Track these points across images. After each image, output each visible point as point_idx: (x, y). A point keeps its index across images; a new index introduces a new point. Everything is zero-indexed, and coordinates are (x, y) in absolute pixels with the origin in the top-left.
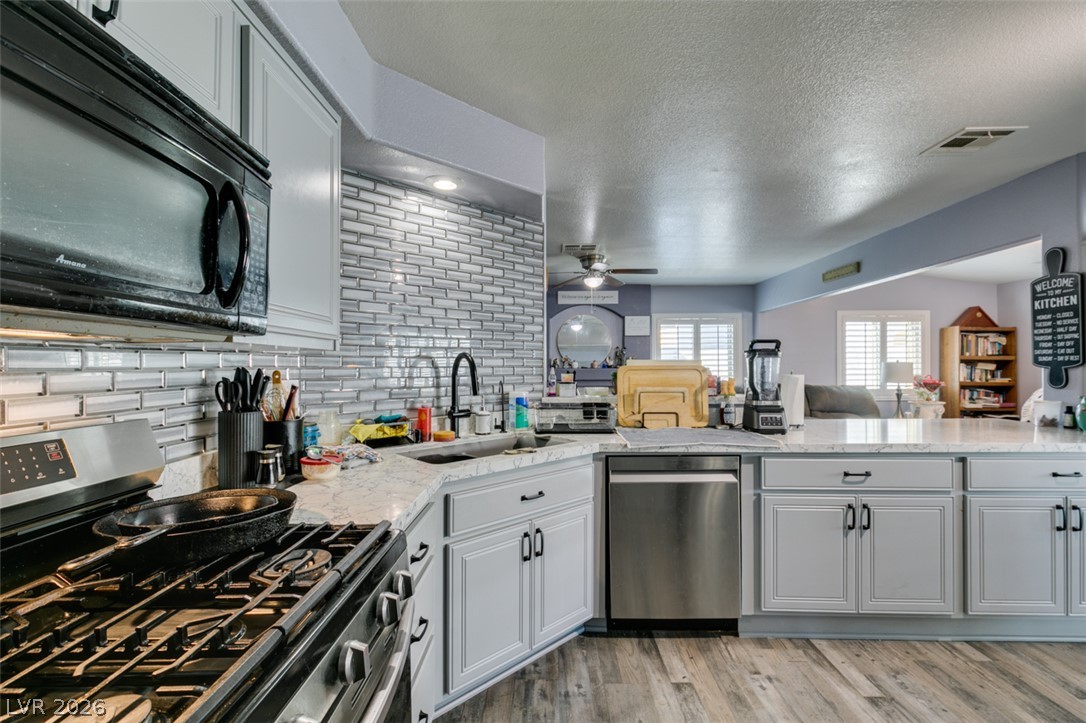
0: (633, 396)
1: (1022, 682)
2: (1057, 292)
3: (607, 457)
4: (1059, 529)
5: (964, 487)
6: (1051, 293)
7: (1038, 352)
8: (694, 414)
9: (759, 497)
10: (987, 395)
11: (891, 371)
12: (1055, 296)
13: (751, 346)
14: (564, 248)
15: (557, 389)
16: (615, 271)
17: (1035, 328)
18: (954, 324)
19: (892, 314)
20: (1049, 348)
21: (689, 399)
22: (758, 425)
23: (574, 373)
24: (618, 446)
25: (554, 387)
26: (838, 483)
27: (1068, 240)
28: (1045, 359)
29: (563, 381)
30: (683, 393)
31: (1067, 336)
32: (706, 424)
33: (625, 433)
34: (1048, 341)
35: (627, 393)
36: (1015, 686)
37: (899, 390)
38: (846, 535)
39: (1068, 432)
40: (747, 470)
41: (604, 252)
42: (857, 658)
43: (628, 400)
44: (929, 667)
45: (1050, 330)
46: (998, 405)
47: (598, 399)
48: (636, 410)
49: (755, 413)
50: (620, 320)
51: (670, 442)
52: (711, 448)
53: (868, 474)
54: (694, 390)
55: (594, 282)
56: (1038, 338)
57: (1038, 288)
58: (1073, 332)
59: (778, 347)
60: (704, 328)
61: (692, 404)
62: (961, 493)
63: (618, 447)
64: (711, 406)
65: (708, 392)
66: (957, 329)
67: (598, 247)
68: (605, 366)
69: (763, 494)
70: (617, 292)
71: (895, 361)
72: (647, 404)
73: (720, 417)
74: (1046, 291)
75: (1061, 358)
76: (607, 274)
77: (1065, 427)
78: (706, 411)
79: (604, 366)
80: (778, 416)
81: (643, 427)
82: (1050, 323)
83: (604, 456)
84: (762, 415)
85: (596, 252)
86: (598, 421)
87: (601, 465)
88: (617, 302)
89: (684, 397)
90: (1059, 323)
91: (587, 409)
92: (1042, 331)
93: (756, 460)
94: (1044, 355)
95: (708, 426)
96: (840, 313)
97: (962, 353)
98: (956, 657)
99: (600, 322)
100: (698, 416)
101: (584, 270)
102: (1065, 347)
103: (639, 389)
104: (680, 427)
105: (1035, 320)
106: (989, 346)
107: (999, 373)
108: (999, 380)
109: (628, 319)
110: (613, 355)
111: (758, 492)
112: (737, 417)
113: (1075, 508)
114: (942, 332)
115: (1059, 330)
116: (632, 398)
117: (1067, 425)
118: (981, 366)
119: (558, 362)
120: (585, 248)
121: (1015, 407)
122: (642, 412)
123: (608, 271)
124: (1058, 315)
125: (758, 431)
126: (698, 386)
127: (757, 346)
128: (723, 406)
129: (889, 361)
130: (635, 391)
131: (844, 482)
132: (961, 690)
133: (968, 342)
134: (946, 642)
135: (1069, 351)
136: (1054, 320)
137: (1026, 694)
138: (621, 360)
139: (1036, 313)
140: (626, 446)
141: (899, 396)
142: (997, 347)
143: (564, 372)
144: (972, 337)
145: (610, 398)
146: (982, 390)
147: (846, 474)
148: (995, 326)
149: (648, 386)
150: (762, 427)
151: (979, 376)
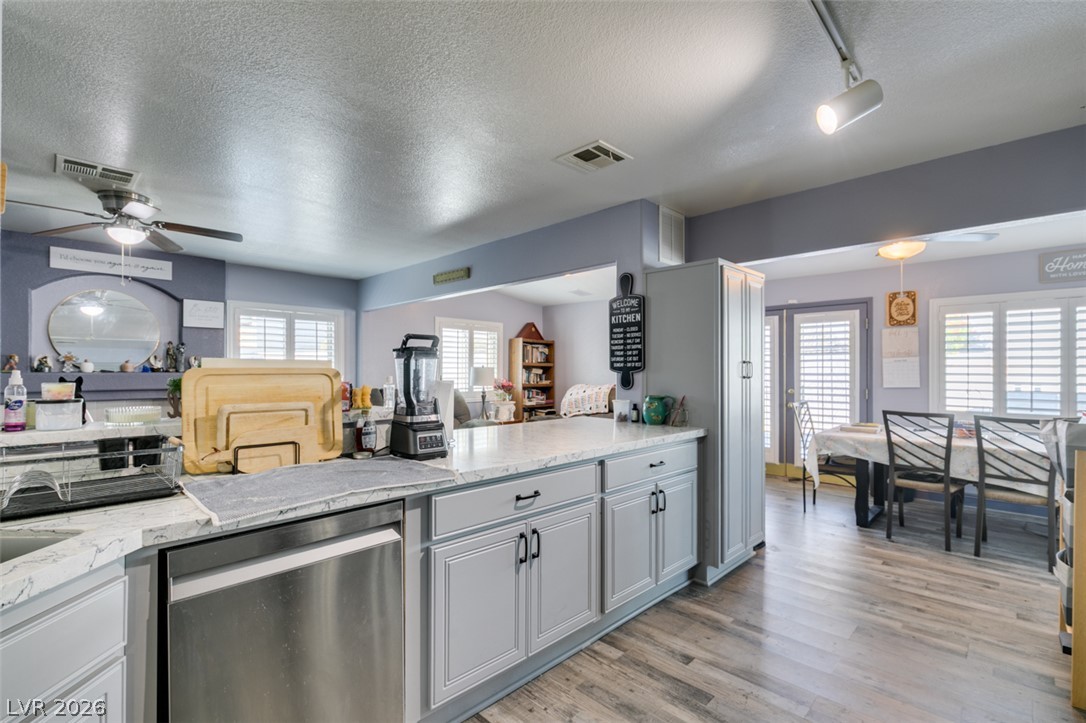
0: (215, 419)
1: (651, 668)
2: (628, 310)
3: (162, 554)
4: (653, 512)
5: (603, 490)
6: (623, 310)
7: (614, 359)
8: (321, 441)
9: (427, 552)
10: (537, 394)
11: (478, 375)
12: (627, 313)
13: (405, 343)
14: (61, 165)
15: (30, 415)
16: (168, 226)
17: (612, 339)
18: (518, 336)
19: (477, 323)
20: (621, 356)
21: (314, 419)
22: (416, 449)
23: (79, 381)
24: (189, 526)
25: (21, 411)
26: (509, 511)
27: (634, 269)
28: (618, 365)
29: (45, 396)
30: (306, 411)
31: (634, 347)
32: (339, 453)
33: (200, 490)
34: (621, 350)
35: (201, 414)
36: (649, 675)
37: (484, 392)
38: (517, 571)
39: (634, 425)
40: (413, 518)
41: (147, 192)
42: (530, 715)
43: (203, 427)
44: (588, 688)
45: (622, 341)
46: (544, 402)
47: (139, 430)
48: (221, 444)
49: (411, 433)
50: (175, 304)
51: (297, 499)
52: (365, 496)
53: (537, 494)
54: (321, 404)
55: (127, 236)
56: (614, 348)
57: (615, 306)
58: (638, 343)
59: (435, 345)
60: (299, 324)
61: (319, 426)
62: (600, 496)
63: (189, 529)
64: (345, 425)
65: (340, 407)
66: (521, 340)
67: (137, 178)
68: (148, 369)
69: (433, 547)
70: (170, 264)
71: (480, 366)
72: (242, 433)
73: (356, 442)
74: (619, 309)
75: (629, 365)
76: (153, 227)
77: (633, 421)
78: (339, 434)
79: (145, 370)
80: (438, 434)
81: (235, 471)
82: (622, 336)
83: (155, 552)
84: (420, 435)
85: (132, 186)
86: (136, 471)
87: (147, 573)
88: (170, 278)
89: (307, 416)
90: (628, 335)
91: (110, 451)
92: (616, 342)
93: (425, 502)
94: (618, 362)
95: (343, 456)
96: (438, 319)
97: (524, 361)
98: (601, 663)
99: (138, 304)
100: (328, 444)
101: (106, 214)
102: (632, 355)
103: (228, 408)
104: (302, 463)
105: (612, 333)
106: (539, 354)
107: (544, 376)
108: (545, 383)
109: (187, 303)
110: (161, 353)
111: (426, 545)
112: (380, 438)
113: (661, 492)
114: (511, 341)
115: (629, 341)
116: (213, 424)
117: (634, 419)
118: (535, 371)
119: (50, 362)
120: (107, 173)
121: (553, 403)
122: (234, 446)
123: (157, 223)
124: (628, 329)
125: (414, 457)
126: (327, 398)
127: (412, 343)
128: (360, 424)
129: (475, 366)
130: (219, 412)
131: (516, 508)
132: (621, 705)
133: (528, 351)
134: (587, 648)
135: (635, 359)
136: (625, 333)
137: (658, 680)
138: (176, 360)
139: (612, 326)
140: (209, 522)
141: (483, 397)
142: (544, 356)
143: (49, 380)
144: (529, 347)
145: (164, 426)
146: (534, 390)
147: (518, 498)
148: (542, 339)
149: (245, 401)
150: (420, 451)
151: (533, 380)
